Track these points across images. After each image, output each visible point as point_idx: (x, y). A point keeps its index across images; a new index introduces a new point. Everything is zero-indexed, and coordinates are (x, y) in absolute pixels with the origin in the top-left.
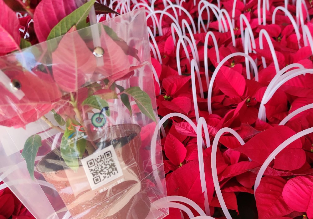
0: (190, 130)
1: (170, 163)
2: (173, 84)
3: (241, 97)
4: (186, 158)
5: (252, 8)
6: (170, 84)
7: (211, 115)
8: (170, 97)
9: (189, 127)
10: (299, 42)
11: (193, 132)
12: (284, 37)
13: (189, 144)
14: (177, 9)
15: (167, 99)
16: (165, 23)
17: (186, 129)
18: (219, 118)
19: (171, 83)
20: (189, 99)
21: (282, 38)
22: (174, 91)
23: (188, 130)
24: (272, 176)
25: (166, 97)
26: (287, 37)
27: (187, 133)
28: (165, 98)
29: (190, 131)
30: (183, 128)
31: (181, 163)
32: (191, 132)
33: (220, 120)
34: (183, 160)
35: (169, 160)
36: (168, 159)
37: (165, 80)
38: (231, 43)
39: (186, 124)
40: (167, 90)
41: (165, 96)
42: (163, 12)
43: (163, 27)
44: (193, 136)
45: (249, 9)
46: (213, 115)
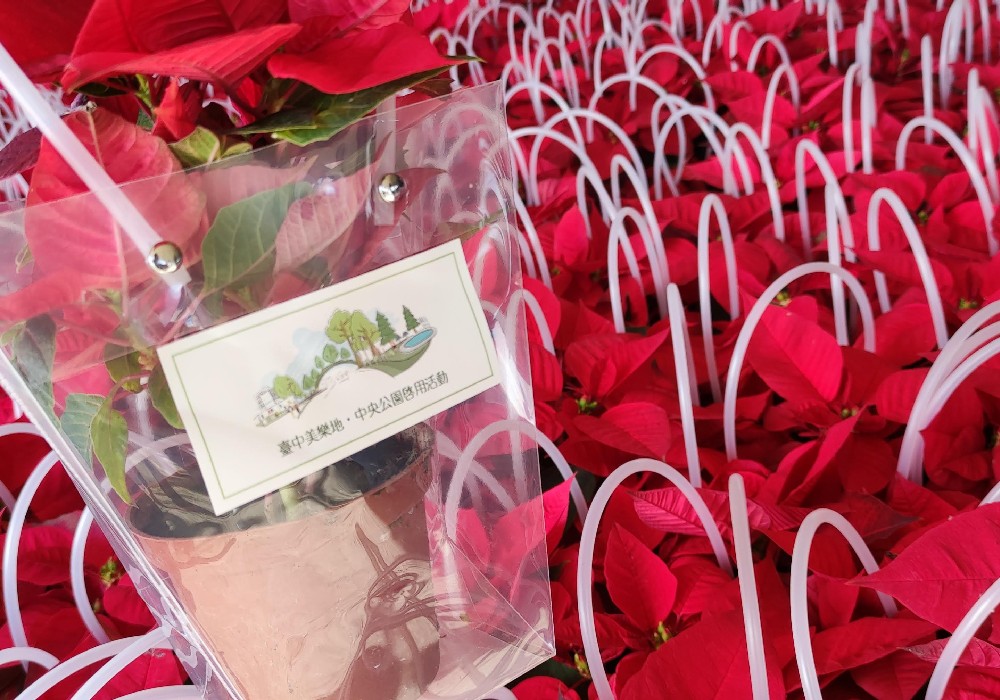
0: (682, 514)
1: (625, 624)
2: (603, 363)
3: (828, 404)
4: (675, 605)
5: (820, 119)
6: (593, 362)
7: (733, 461)
8: (595, 403)
9: (680, 506)
10: (989, 228)
11: (693, 520)
12: (939, 210)
13: (676, 558)
14: (581, 121)
15: (588, 409)
16: (547, 165)
17: (669, 511)
18: (760, 473)
19: (597, 358)
20: (659, 409)
21: (930, 213)
22: (608, 383)
23: (674, 514)
24: (981, 667)
25: (583, 402)
26: (947, 210)
27: (672, 523)
28: (581, 407)
29: (681, 517)
30: (660, 507)
31: (660, 624)
32: (684, 519)
33: (766, 478)
34: (666, 614)
35: (621, 613)
36: (618, 611)
37: (573, 348)
38: (766, 229)
39: (671, 494)
40: (586, 380)
41: (579, 399)
42: (544, 131)
43: (540, 178)
44: (690, 532)
45: (811, 123)
46: (742, 461)
